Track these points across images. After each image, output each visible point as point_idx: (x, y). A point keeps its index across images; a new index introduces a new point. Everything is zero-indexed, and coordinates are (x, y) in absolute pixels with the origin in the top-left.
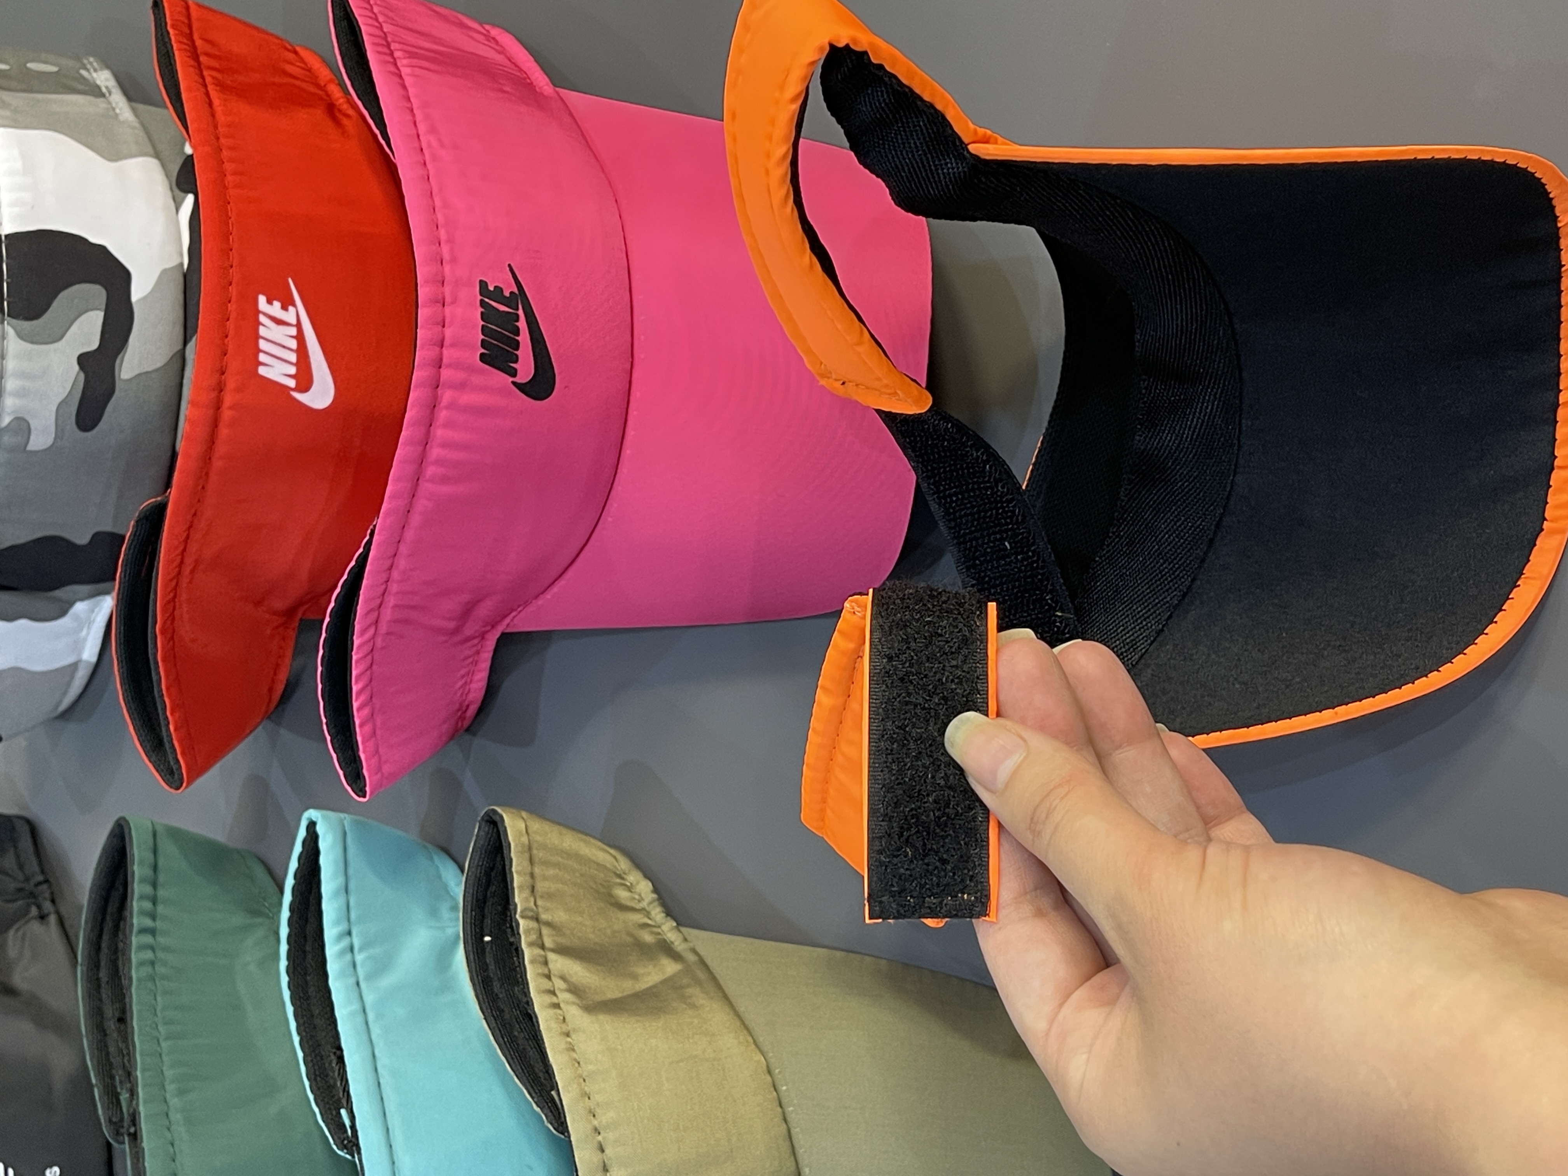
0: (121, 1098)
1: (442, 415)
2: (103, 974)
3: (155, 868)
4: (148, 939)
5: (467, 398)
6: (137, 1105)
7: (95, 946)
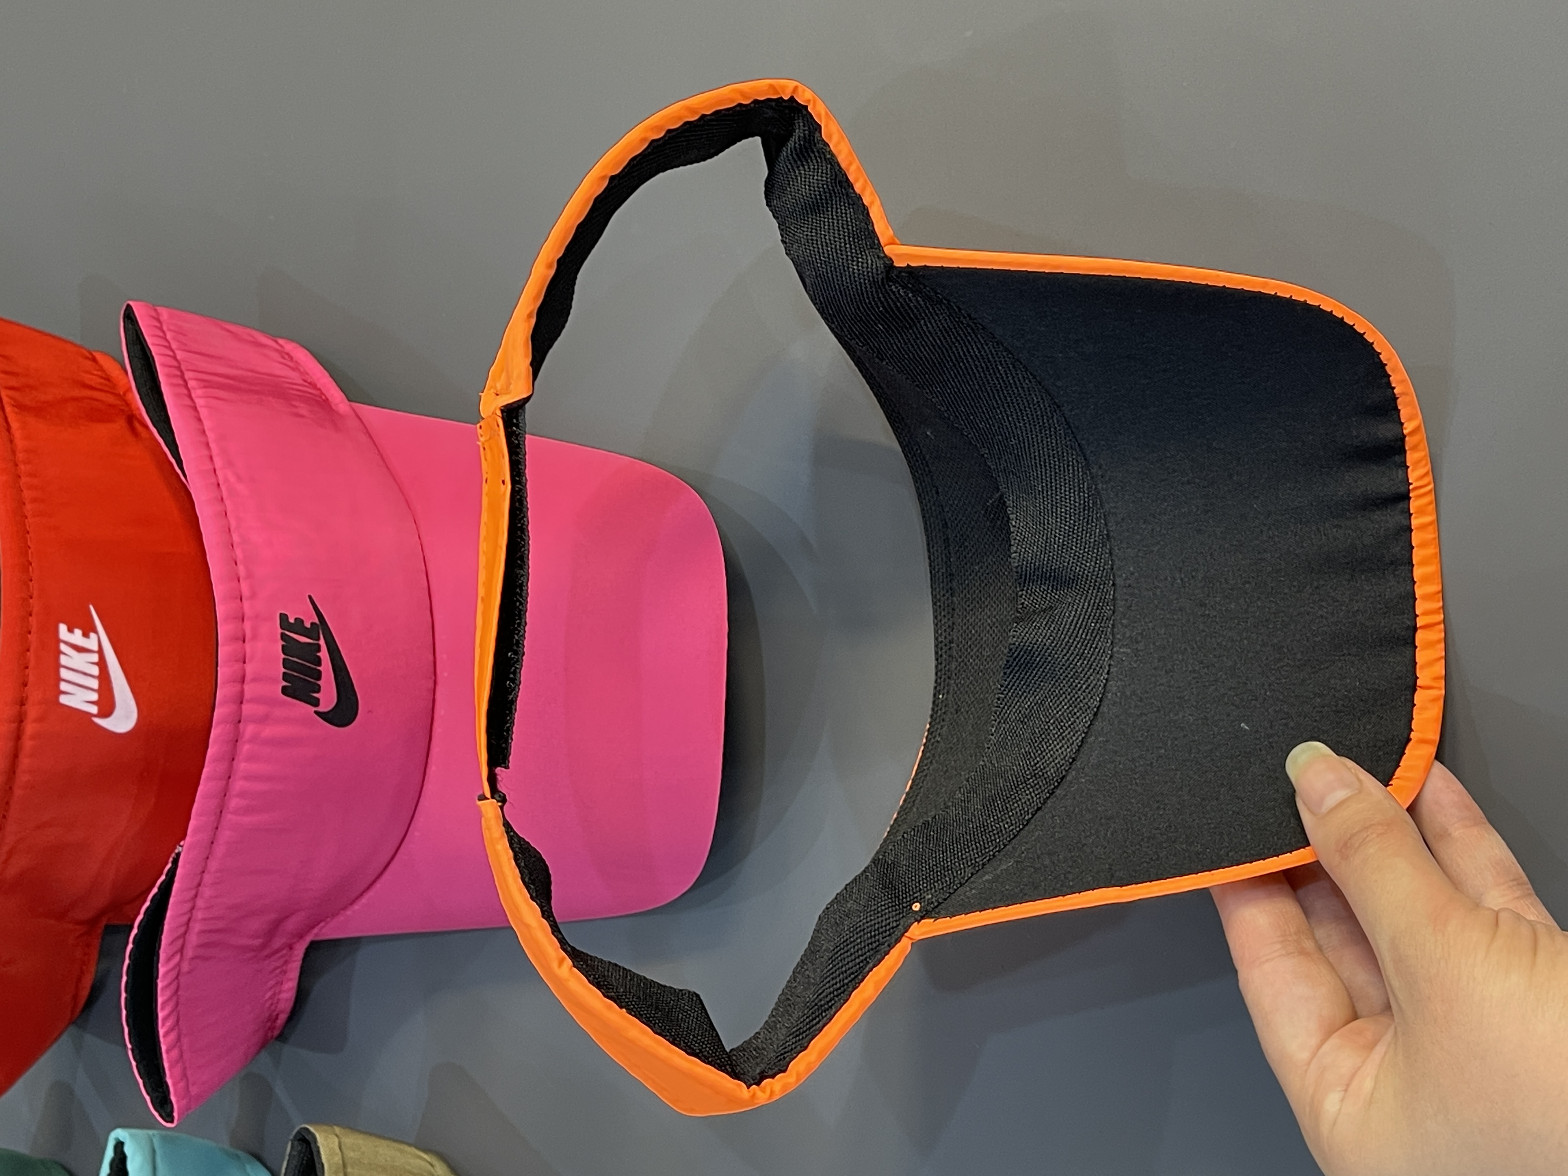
1: (245, 749)
5: (268, 731)
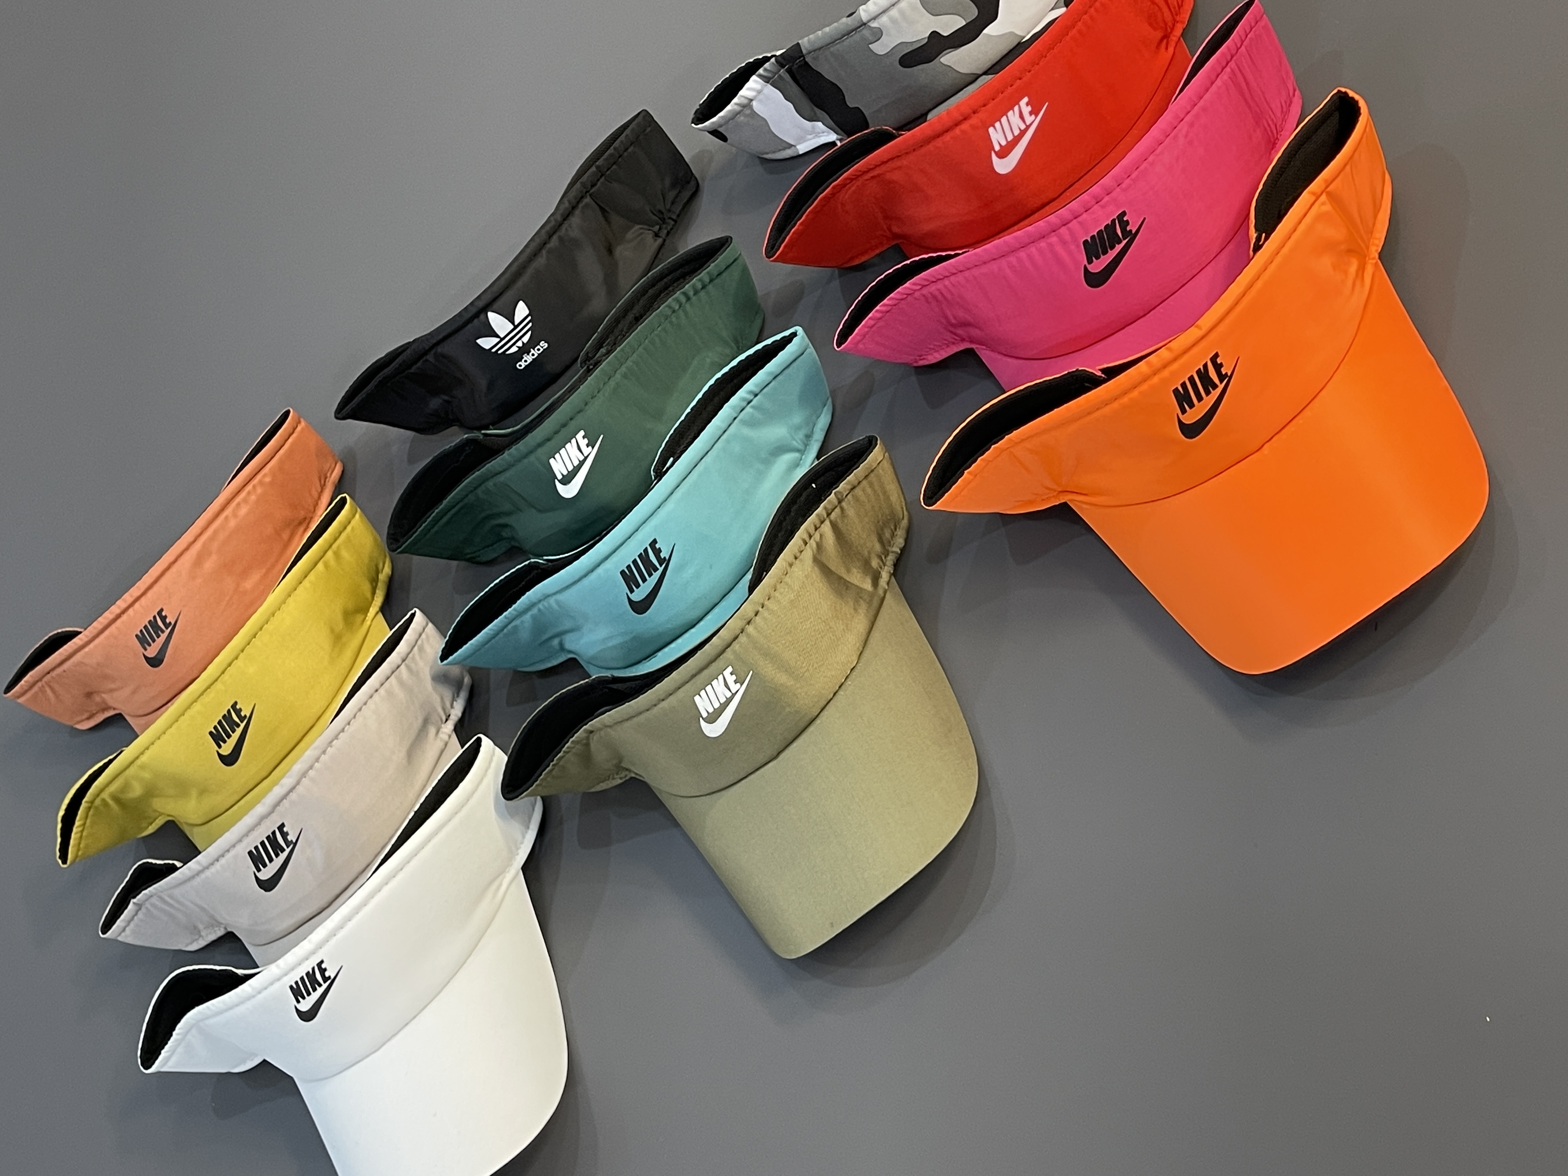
0: (601, 350)
1: (1043, 244)
2: (651, 292)
3: (719, 274)
4: (683, 299)
5: (1059, 249)
6: (604, 361)
7: (661, 276)
